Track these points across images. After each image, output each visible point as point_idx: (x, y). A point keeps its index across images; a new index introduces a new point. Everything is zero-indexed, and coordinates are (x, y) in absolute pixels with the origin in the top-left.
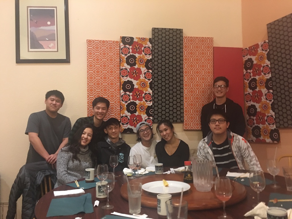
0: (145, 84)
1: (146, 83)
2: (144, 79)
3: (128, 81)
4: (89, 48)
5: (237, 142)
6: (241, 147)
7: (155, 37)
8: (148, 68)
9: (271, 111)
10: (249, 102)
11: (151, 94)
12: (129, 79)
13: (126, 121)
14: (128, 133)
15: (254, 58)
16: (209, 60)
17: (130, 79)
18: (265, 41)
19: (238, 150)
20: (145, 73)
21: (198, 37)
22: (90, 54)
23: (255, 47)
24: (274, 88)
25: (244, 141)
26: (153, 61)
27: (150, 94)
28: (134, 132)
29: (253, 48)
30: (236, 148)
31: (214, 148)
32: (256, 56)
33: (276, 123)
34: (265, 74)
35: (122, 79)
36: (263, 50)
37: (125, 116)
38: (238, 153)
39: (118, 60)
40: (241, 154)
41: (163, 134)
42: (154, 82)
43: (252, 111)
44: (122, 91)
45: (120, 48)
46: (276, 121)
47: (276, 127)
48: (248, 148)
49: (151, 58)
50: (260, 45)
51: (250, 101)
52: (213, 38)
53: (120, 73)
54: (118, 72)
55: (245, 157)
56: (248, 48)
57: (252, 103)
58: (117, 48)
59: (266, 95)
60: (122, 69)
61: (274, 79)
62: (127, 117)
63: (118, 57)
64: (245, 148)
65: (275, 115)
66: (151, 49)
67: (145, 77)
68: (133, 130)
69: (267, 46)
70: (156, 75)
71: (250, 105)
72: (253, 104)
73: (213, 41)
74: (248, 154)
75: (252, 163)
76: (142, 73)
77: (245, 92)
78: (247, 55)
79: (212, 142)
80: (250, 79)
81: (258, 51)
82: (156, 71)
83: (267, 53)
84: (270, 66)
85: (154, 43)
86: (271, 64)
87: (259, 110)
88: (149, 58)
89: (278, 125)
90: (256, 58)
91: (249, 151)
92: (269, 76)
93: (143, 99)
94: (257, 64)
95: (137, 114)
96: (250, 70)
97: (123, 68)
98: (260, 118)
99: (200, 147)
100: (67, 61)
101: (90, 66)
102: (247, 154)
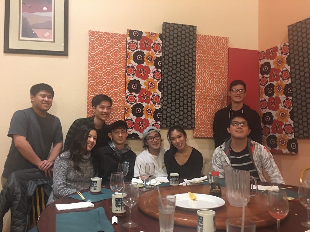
0: (153, 84)
1: (155, 83)
2: (153, 78)
3: (135, 80)
4: (91, 40)
5: (258, 151)
6: (263, 157)
7: (166, 32)
8: (157, 67)
9: (289, 120)
10: (264, 110)
11: (160, 96)
12: (135, 78)
13: (131, 125)
14: (133, 139)
15: (271, 62)
16: (223, 61)
17: (137, 79)
18: (285, 44)
19: (259, 160)
20: (154, 73)
21: (212, 36)
22: (93, 47)
23: (273, 50)
24: (294, 95)
25: (266, 150)
26: (163, 59)
27: (158, 96)
28: (139, 138)
29: (271, 51)
30: (257, 157)
31: (232, 157)
32: (274, 60)
33: (295, 132)
34: (284, 79)
35: (128, 78)
36: (282, 53)
37: (130, 119)
38: (259, 162)
39: (124, 56)
40: (262, 164)
41: (176, 141)
42: (164, 83)
43: (268, 119)
44: (127, 91)
45: (127, 43)
46: (294, 130)
47: (295, 136)
48: (270, 158)
49: (161, 56)
50: (279, 49)
51: (266, 108)
52: (228, 38)
53: (126, 71)
54: (124, 69)
55: (266, 168)
56: (265, 51)
57: (268, 110)
58: (124, 42)
59: (284, 102)
60: (128, 66)
61: (294, 85)
62: (133, 121)
63: (124, 53)
64: (267, 157)
65: (294, 124)
66: (161, 46)
67: (154, 77)
68: (138, 135)
69: (287, 49)
70: (166, 75)
71: (266, 112)
72: (269, 112)
73: (228, 41)
74: (270, 165)
75: (274, 174)
76: (151, 72)
77: (260, 99)
78: (264, 58)
79: (230, 150)
80: (267, 84)
81: (276, 54)
82: (166, 71)
83: (287, 56)
84: (289, 70)
85: (165, 39)
86: (291, 68)
87: (275, 118)
88: (159, 56)
89: (297, 134)
90: (274, 62)
91: (271, 161)
92: (289, 81)
93: (151, 101)
94: (275, 68)
95: (143, 117)
96: (267, 74)
97: (130, 65)
98: (276, 126)
99: (216, 155)
100: (65, 53)
101: (92, 60)
102: (268, 165)
